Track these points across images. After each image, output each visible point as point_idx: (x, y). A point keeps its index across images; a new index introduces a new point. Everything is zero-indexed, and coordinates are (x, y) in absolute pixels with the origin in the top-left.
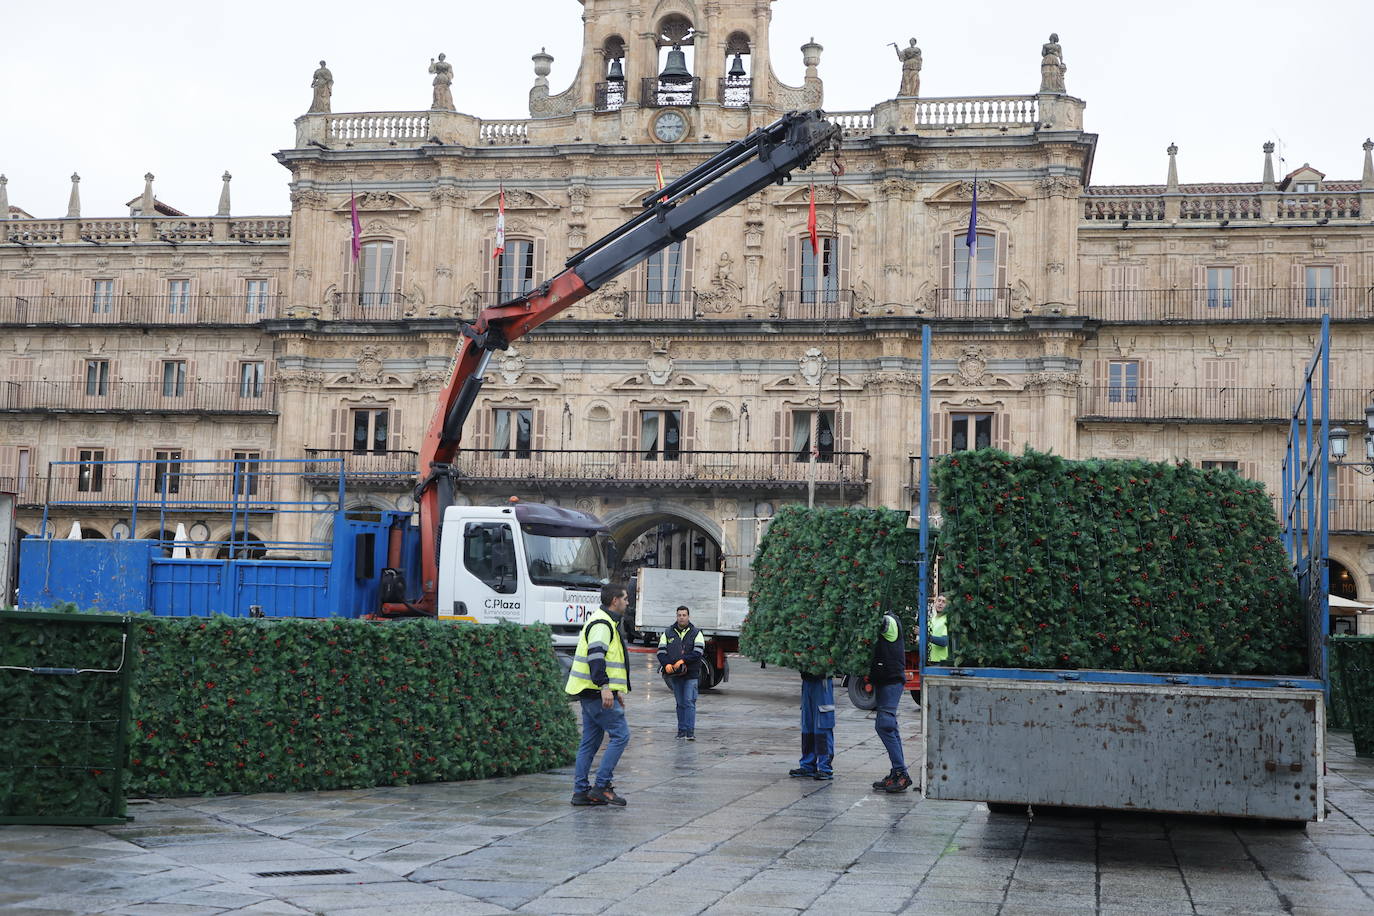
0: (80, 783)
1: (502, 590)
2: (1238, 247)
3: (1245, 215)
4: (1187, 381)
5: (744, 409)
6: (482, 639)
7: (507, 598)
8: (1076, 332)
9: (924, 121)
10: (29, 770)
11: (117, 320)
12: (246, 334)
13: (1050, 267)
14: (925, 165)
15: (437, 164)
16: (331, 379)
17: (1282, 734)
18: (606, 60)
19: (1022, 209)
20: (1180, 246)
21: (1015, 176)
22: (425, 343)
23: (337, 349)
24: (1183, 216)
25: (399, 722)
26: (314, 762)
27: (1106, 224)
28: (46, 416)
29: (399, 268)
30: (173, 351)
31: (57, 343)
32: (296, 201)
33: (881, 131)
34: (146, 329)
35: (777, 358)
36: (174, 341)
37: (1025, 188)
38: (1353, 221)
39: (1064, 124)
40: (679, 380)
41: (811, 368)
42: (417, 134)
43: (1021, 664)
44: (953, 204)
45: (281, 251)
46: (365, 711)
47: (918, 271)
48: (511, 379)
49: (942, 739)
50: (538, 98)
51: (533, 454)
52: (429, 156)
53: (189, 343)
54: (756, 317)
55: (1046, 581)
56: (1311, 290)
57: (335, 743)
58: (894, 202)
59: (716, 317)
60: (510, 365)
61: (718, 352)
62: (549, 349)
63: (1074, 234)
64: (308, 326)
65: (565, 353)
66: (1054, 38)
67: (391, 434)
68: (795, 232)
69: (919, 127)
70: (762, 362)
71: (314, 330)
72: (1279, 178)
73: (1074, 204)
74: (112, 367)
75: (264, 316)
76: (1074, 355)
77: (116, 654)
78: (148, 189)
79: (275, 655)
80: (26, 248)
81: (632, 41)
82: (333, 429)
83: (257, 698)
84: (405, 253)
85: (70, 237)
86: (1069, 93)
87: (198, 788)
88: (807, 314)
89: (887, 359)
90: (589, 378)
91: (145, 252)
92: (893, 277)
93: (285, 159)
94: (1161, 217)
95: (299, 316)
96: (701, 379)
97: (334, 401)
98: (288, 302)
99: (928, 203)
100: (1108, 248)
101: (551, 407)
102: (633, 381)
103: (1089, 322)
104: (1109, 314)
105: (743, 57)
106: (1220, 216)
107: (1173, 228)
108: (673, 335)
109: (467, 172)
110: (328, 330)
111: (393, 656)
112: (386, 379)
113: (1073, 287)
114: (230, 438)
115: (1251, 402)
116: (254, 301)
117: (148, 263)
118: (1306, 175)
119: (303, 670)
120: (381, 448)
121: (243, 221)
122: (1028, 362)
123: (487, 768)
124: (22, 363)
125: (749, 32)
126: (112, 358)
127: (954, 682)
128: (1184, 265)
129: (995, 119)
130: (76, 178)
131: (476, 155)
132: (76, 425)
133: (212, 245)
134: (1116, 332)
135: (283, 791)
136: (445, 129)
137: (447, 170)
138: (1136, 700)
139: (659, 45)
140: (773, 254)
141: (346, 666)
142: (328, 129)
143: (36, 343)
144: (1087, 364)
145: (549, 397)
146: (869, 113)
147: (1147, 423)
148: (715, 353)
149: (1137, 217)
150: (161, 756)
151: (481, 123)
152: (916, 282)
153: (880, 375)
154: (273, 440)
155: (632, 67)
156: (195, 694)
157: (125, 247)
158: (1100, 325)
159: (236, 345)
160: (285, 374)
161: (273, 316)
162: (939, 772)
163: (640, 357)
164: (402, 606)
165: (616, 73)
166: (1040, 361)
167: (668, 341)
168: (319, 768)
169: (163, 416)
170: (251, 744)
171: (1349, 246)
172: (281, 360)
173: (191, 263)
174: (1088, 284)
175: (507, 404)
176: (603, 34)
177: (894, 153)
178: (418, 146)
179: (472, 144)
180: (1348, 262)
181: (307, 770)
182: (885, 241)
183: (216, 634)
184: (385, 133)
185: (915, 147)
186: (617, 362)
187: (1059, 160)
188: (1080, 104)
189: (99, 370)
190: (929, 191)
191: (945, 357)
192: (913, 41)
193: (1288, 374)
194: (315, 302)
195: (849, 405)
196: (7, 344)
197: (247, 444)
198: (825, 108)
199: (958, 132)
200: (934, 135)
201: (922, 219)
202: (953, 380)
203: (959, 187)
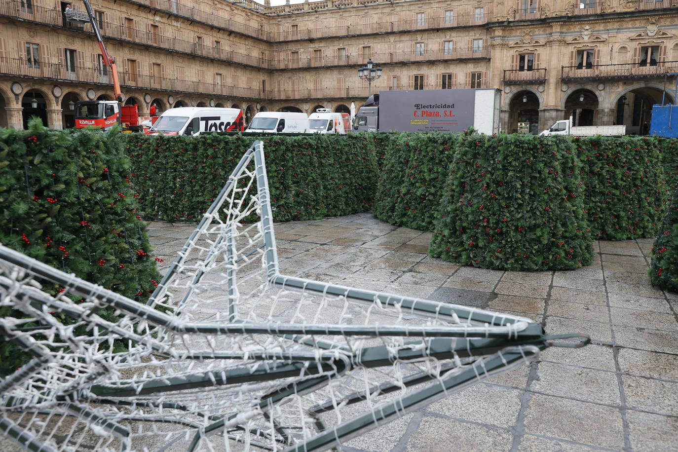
11: (428, 28)
12: (476, 29)
16: (511, 43)
22: (551, 27)
23: (513, 32)
28: (403, 64)
30: (448, 37)
31: (405, 38)
34: (438, 30)
36: (448, 34)
40: (661, 33)
48: (586, 38)
51: (594, 67)
53: (454, 34)
60: (586, 33)
62: (602, 25)
64: (506, 24)
65: (610, 26)
67: (535, 63)
71: (507, 26)
75: (486, 21)
80: (392, 4)
82: (513, 62)
90: (620, 35)
91: (436, 1)
95: (500, 20)
96: (670, 32)
97: (513, 52)
98: (494, 15)
101: (603, 49)
102: (640, 35)
108: (660, 15)
112: (534, 42)
114: (470, 68)
116: (478, 16)
117: (437, 5)
120: (530, 68)
124: (392, 46)
126: (426, 42)
132: (413, 67)
143: (397, 38)
145: (602, 45)
154: (488, 68)
159: (472, 33)
160: (495, 43)
163: (643, 25)
167: (657, 18)
169: (446, 62)
172: (494, 38)
173: (454, 4)
175: (583, 48)
186: (633, 28)
194: (505, 14)
196: (387, 40)
197: (477, 70)
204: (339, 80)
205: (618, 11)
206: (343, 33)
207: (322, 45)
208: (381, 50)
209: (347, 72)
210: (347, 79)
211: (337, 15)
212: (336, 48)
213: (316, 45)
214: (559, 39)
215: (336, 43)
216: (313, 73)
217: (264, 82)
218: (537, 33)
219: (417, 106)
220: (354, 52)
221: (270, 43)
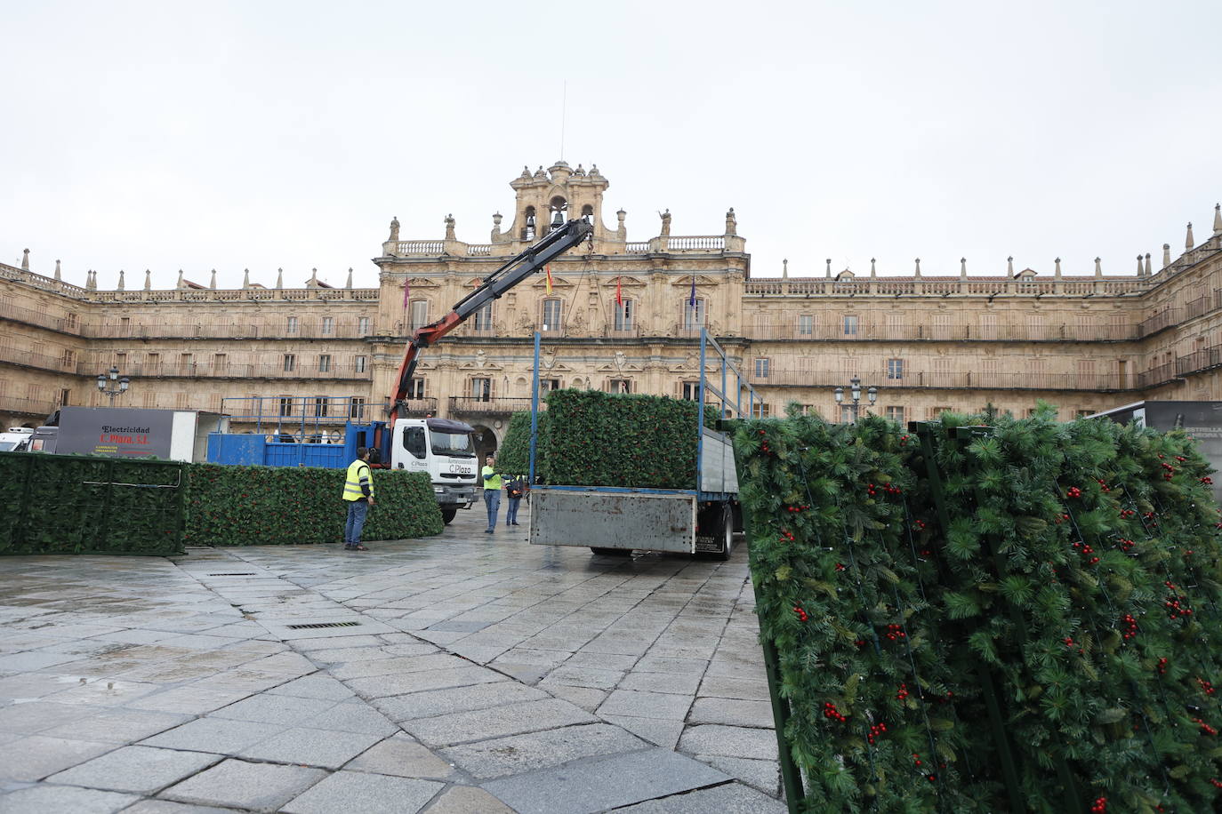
0: (160, 537)
1: (420, 457)
2: (815, 306)
3: (817, 292)
4: (790, 368)
5: (587, 379)
6: (386, 477)
7: (421, 461)
8: (740, 345)
9: (672, 247)
10: (136, 531)
11: (299, 336)
12: (359, 343)
13: (728, 315)
14: (672, 267)
15: (447, 264)
17: (678, 515)
18: (527, 217)
19: (716, 287)
20: (788, 306)
21: (713, 272)
22: (441, 348)
23: (400, 350)
24: (790, 292)
25: (339, 514)
26: (294, 531)
27: (755, 295)
28: (265, 381)
29: (429, 312)
30: (325, 351)
31: (271, 347)
32: (382, 281)
33: (652, 251)
34: (312, 341)
35: (603, 356)
36: (325, 346)
37: (717, 278)
38: (866, 295)
39: (736, 248)
40: (558, 366)
41: (620, 360)
42: (438, 250)
43: (577, 484)
44: (685, 286)
45: (375, 305)
46: (322, 509)
47: (668, 316)
48: (481, 365)
49: (537, 518)
50: (495, 235)
51: (490, 400)
52: (444, 261)
53: (332, 347)
54: (594, 337)
55: (592, 448)
56: (847, 326)
57: (305, 523)
58: (658, 284)
59: (576, 337)
60: (480, 358)
61: (576, 353)
62: (498, 351)
63: (740, 300)
64: (386, 340)
65: (506, 353)
66: (732, 210)
67: (425, 390)
68: (612, 298)
69: (670, 250)
70: (597, 358)
71: (389, 342)
72: (834, 275)
73: (740, 286)
74: (296, 358)
75: (366, 335)
76: (739, 355)
77: (176, 479)
78: (314, 275)
79: (278, 483)
80: (256, 303)
81: (538, 209)
83: (267, 502)
84: (432, 306)
85: (277, 297)
86: (738, 235)
87: (236, 542)
88: (618, 335)
89: (653, 357)
90: (517, 364)
91: (312, 305)
92: (657, 319)
93: (377, 262)
94: (780, 292)
95: (383, 335)
96: (568, 365)
98: (378, 328)
99: (674, 285)
100: (755, 307)
101: (498, 378)
102: (536, 366)
103: (745, 340)
104: (756, 337)
105: (590, 216)
106: (806, 292)
107: (785, 298)
108: (554, 345)
109: (461, 268)
110: (396, 341)
111: (337, 484)
113: (739, 324)
114: (351, 391)
116: (363, 328)
117: (313, 310)
118: (846, 274)
119: (292, 490)
120: (420, 396)
121: (358, 291)
122: (718, 359)
123: (384, 535)
124: (254, 356)
125: (592, 205)
126: (296, 354)
127: (543, 492)
128: (790, 315)
129: (704, 246)
130: (280, 270)
131: (466, 261)
132: (279, 385)
133: (343, 302)
134: (759, 345)
135: (278, 544)
136: (451, 249)
137: (452, 268)
138: (619, 499)
139: (551, 211)
140: (602, 308)
141: (314, 488)
142: (397, 248)
143: (261, 347)
144: (745, 359)
145: (498, 373)
146: (647, 243)
147: (772, 387)
148: (574, 353)
149: (769, 292)
150: (219, 527)
151: (468, 246)
152: (668, 321)
153: (650, 364)
154: (371, 393)
155: (538, 220)
156: (237, 500)
157: (303, 302)
158: (751, 341)
159: (354, 348)
160: (376, 362)
161: (371, 335)
162: (536, 532)
163: (540, 355)
164: (379, 465)
165: (531, 223)
166: (725, 358)
167: (554, 348)
168: (296, 534)
169: (319, 381)
170: (264, 523)
171: (864, 306)
172: (374, 355)
173: (333, 310)
174: (746, 323)
175: (479, 376)
176: (525, 205)
177: (658, 262)
178: (438, 257)
179: (464, 256)
180: (864, 314)
181: (291, 535)
182: (653, 302)
183: (249, 473)
184: (424, 250)
185: (667, 259)
186: (530, 357)
187: (733, 266)
188: (744, 240)
189: (290, 359)
190: (674, 279)
191: (681, 356)
192: (667, 210)
193: (836, 365)
194: (390, 328)
195: (636, 377)
196: (247, 347)
197: (358, 394)
198: (627, 241)
199: (688, 253)
200: (676, 253)
201: (670, 292)
202: (683, 367)
203: (687, 278)
204: (179, 397)
205: (514, 336)
206: (191, 334)
207: (160, 347)
208: (239, 360)
209: (190, 386)
210: (190, 396)
211: (185, 311)
212: (180, 353)
213: (153, 347)
214: (449, 363)
215: (180, 346)
216: (144, 384)
217: (66, 392)
218: (427, 354)
219: (105, 428)
220: (203, 359)
221: (84, 339)
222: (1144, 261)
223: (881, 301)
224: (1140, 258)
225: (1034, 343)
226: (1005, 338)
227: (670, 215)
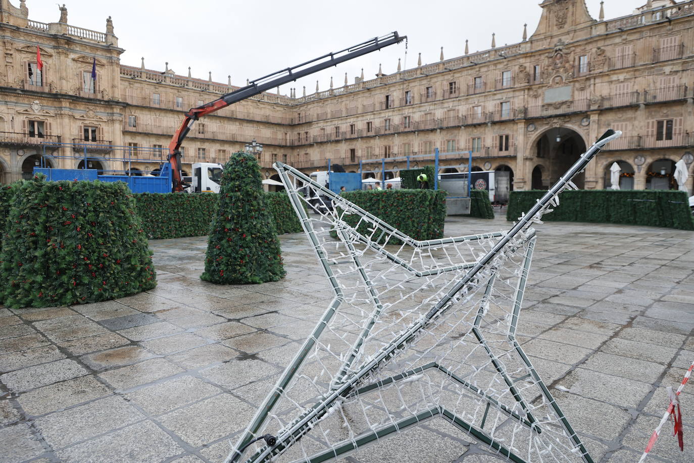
2: (161, 89)
3: (162, 81)
4: (149, 123)
8: (124, 107)
9: (70, 33)
13: (113, 86)
14: (72, 47)
19: (104, 67)
20: (146, 86)
21: (101, 57)
24: (147, 78)
27: (126, 76)
35: (21, 102)
37: (104, 61)
38: (187, 87)
39: (114, 44)
41: (36, 107)
44: (82, 62)
47: (71, 80)
54: (13, 87)
56: (178, 103)
58: (61, 57)
63: (119, 78)
66: (110, 17)
68: (25, 60)
70: (16, 103)
73: (117, 69)
88: (34, 89)
89: (64, 107)
92: (64, 82)
94: (141, 77)
99: (74, 60)
100: (128, 84)
104: (129, 102)
106: (156, 80)
107: (144, 81)
113: (120, 93)
115: (165, 130)
118: (171, 72)
122: (108, 113)
128: (147, 92)
129: (94, 38)
134: (131, 108)
140: (17, 66)
144: (124, 116)
146: (46, 25)
147: (140, 133)
149: (134, 76)
152: (71, 84)
153: (61, 112)
158: (127, 105)
166: (113, 113)
171: (186, 93)
174: (123, 93)
180: (186, 97)
182: (59, 69)
185: (69, 41)
188: (117, 39)
190: (72, 56)
191: (82, 108)
192: (64, 5)
195: (50, 120)
198: (29, 18)
199: (83, 40)
200: (74, 38)
201: (71, 64)
202: (85, 116)
203: (84, 57)
222: (293, 90)
223: (195, 92)
224: (291, 89)
225: (258, 122)
226: (246, 118)
227: (66, 10)
